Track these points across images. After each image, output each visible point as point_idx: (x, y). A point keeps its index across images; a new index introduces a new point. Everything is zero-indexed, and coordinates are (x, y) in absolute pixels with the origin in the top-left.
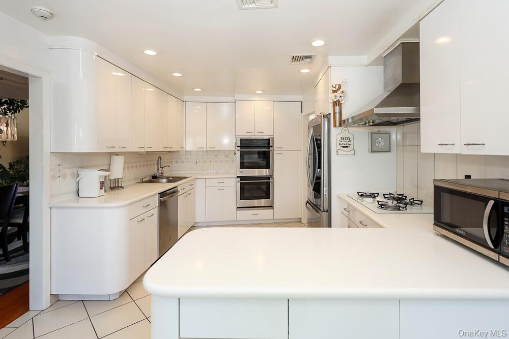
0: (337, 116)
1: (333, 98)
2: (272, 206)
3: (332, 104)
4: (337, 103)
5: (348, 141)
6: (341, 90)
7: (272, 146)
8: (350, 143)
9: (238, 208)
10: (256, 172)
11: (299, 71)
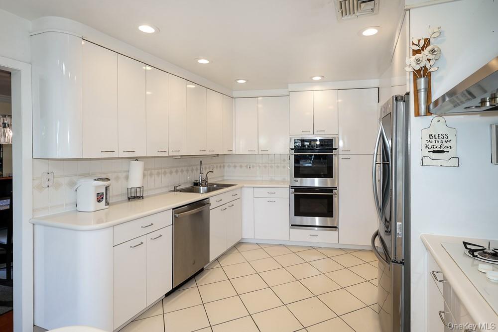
0: (422, 95)
1: (414, 64)
2: (336, 227)
3: (412, 74)
4: (422, 73)
5: (445, 139)
6: (429, 48)
7: (336, 149)
8: (448, 144)
9: (292, 225)
10: (316, 182)
11: (360, 33)
